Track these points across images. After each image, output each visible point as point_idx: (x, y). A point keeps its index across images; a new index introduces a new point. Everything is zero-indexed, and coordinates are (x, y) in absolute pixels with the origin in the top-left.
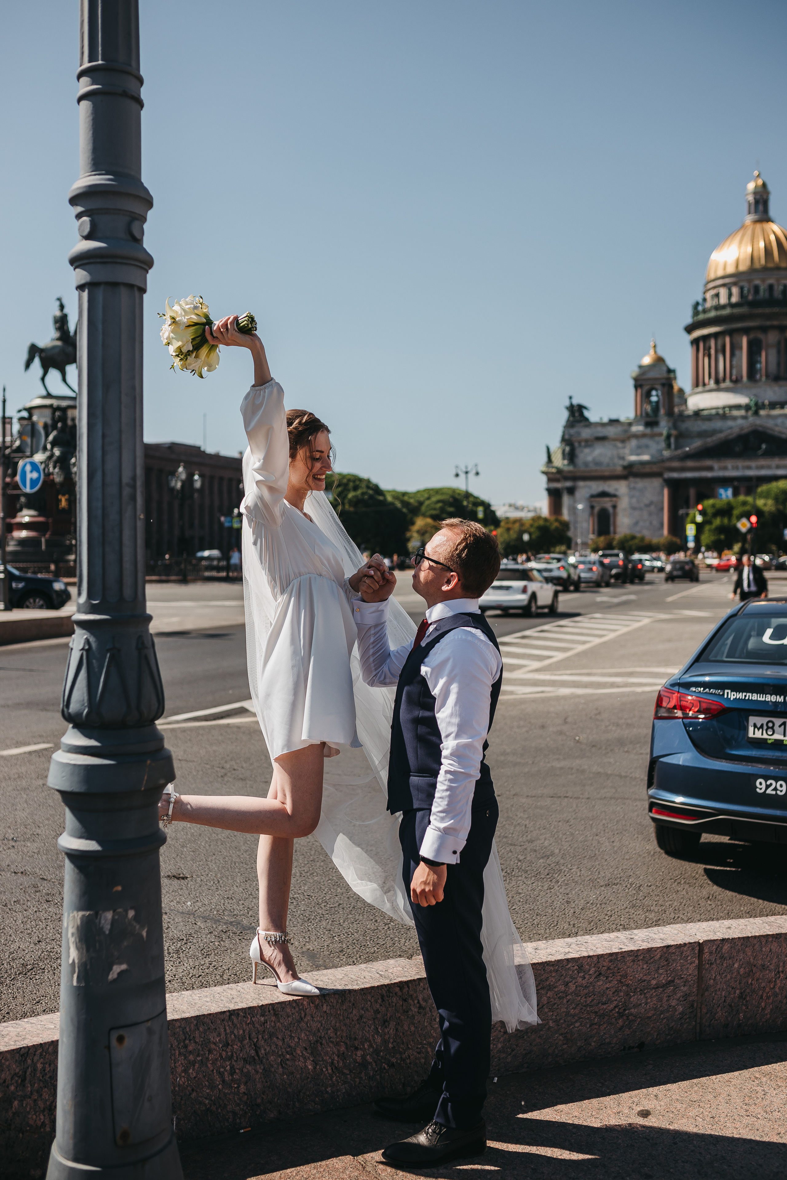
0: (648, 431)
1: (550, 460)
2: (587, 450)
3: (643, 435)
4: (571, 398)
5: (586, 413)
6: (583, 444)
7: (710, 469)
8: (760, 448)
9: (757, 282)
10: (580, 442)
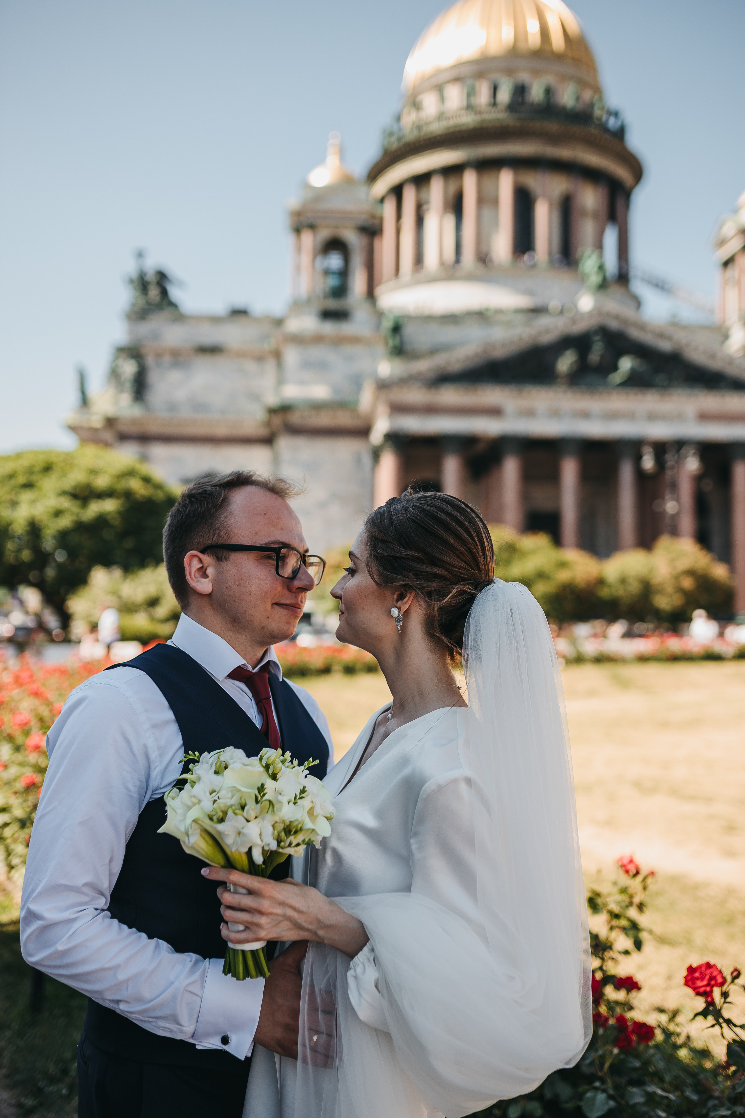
0: (329, 328)
1: (85, 401)
2: (175, 376)
3: (318, 339)
4: (140, 255)
5: (175, 293)
6: (167, 359)
7: (495, 412)
8: (615, 368)
9: (524, 77)
10: (159, 355)
